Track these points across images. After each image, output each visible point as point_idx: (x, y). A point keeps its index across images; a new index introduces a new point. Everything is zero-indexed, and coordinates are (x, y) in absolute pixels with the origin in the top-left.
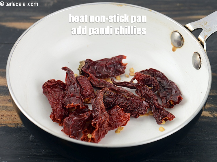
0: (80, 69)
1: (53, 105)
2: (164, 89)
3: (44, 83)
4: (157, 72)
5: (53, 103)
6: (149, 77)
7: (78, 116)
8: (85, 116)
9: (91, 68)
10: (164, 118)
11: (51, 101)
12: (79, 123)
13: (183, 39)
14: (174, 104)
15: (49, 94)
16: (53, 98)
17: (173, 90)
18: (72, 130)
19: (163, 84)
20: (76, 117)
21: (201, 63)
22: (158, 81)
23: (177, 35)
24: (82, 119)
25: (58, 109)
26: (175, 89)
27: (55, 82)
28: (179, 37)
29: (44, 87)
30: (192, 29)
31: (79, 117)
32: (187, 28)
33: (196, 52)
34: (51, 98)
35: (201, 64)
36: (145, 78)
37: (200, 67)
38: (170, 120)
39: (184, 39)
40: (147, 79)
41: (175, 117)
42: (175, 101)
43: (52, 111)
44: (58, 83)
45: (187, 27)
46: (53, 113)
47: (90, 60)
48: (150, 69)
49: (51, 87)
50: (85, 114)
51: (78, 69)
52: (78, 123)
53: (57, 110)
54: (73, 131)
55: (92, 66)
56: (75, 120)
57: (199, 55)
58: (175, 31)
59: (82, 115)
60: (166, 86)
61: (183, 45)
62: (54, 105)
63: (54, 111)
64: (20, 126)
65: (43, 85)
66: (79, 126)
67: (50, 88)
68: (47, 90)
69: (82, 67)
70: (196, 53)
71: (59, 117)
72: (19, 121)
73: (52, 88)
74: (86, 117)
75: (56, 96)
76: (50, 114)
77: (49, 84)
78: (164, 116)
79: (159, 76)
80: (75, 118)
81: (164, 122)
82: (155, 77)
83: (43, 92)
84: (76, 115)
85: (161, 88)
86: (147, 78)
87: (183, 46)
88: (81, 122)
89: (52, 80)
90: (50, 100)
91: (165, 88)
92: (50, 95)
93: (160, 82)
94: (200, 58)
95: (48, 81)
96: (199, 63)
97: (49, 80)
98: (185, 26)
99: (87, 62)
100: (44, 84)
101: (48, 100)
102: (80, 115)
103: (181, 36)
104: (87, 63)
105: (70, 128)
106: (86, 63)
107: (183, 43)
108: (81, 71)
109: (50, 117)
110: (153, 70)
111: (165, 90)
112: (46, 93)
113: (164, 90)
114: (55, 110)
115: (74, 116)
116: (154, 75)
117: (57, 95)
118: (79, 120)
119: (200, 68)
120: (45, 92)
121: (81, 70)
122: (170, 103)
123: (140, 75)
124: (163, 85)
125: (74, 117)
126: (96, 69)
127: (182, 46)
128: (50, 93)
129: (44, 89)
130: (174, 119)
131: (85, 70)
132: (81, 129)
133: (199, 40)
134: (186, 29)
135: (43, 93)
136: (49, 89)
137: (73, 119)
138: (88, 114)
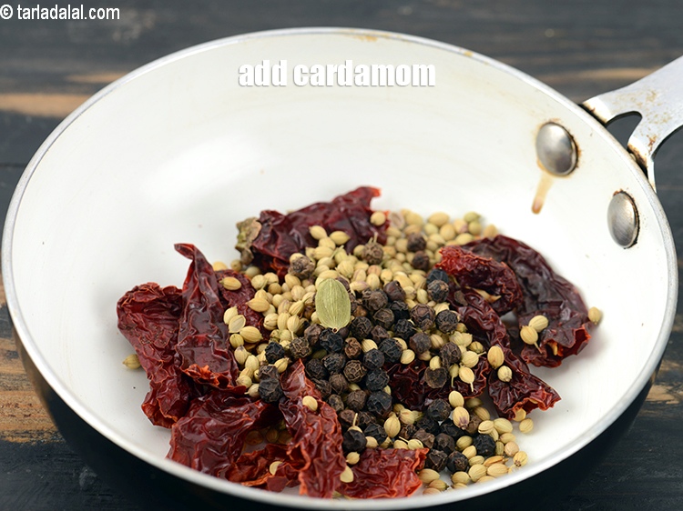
0: (243, 246)
1: (152, 368)
2: (538, 303)
3: (123, 295)
4: (520, 249)
5: (153, 361)
6: (485, 262)
7: (221, 414)
8: (244, 415)
9: (284, 239)
10: (521, 403)
11: (144, 357)
12: (225, 441)
13: (577, 147)
14: (562, 353)
15: (138, 333)
16: (153, 346)
17: (564, 307)
18: (199, 462)
19: (536, 288)
20: (215, 417)
21: (639, 228)
22: (520, 277)
23: (556, 135)
24: (234, 427)
25: (169, 382)
26: (571, 304)
27: (160, 292)
28: (562, 141)
29: (121, 310)
30: (607, 117)
31: (224, 421)
32: (591, 112)
33: (622, 192)
34: (147, 347)
35: (638, 231)
36: (472, 266)
37: (634, 238)
38: (542, 408)
39: (580, 148)
40: (480, 271)
41: (558, 399)
42: (564, 344)
43: (149, 390)
44: (167, 295)
45: (591, 108)
46: (154, 395)
47: (274, 214)
48: (496, 239)
49: (146, 307)
50: (242, 409)
51: (237, 248)
52: (222, 440)
53: (164, 385)
54: (203, 464)
55: (282, 231)
56: (211, 427)
57: (632, 200)
58: (551, 123)
59: (233, 410)
60: (544, 295)
61: (576, 166)
62: (157, 368)
63: (156, 389)
64: (46, 438)
65: (120, 303)
66: (223, 448)
67: (141, 311)
68: (132, 318)
69: (251, 238)
70: (622, 195)
71: (173, 408)
72: (43, 421)
73: (149, 313)
74: (248, 421)
75: (162, 339)
76: (142, 400)
77: (138, 300)
78: (522, 396)
79: (526, 263)
80: (212, 422)
81: (521, 413)
82: (512, 265)
83: (120, 327)
84: (214, 411)
85: (527, 301)
86: (480, 267)
87: (577, 170)
88: (230, 435)
89: (147, 286)
90: (142, 351)
91: (540, 300)
92: (144, 335)
93: (525, 281)
94: (636, 211)
95: (136, 289)
96: (632, 227)
97: (139, 285)
98: (582, 106)
99: (266, 221)
100: (123, 299)
101: (137, 351)
102: (227, 413)
103: (571, 138)
104: (266, 224)
105: (195, 454)
106: (262, 224)
107: (577, 160)
108: (249, 251)
109: (144, 408)
110: (505, 242)
111: (538, 308)
112: (129, 328)
113: (535, 307)
114: (159, 384)
115: (206, 415)
116: (509, 257)
117: (164, 335)
118: (225, 430)
119: (635, 242)
120: (124, 326)
121: (251, 248)
122: (550, 350)
123: (458, 257)
124: (534, 292)
125: (210, 420)
126: (296, 240)
127: (574, 169)
128: (143, 329)
129: (123, 315)
130: (556, 404)
131: (264, 246)
132: (229, 458)
133: (629, 151)
134: (587, 115)
135: (118, 330)
136: (139, 317)
137: (204, 424)
138: (253, 412)
